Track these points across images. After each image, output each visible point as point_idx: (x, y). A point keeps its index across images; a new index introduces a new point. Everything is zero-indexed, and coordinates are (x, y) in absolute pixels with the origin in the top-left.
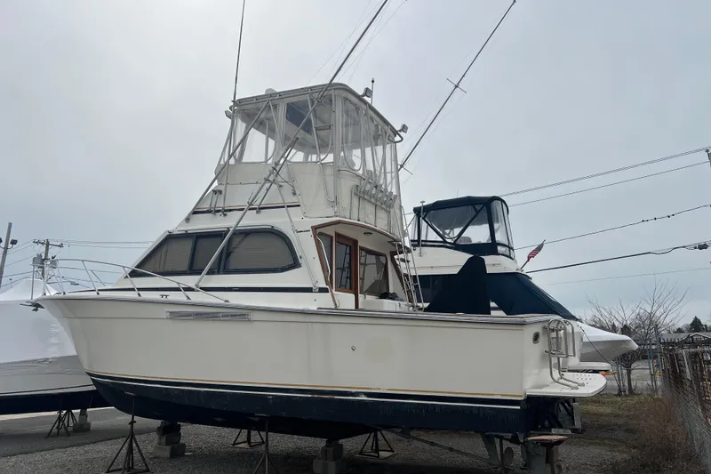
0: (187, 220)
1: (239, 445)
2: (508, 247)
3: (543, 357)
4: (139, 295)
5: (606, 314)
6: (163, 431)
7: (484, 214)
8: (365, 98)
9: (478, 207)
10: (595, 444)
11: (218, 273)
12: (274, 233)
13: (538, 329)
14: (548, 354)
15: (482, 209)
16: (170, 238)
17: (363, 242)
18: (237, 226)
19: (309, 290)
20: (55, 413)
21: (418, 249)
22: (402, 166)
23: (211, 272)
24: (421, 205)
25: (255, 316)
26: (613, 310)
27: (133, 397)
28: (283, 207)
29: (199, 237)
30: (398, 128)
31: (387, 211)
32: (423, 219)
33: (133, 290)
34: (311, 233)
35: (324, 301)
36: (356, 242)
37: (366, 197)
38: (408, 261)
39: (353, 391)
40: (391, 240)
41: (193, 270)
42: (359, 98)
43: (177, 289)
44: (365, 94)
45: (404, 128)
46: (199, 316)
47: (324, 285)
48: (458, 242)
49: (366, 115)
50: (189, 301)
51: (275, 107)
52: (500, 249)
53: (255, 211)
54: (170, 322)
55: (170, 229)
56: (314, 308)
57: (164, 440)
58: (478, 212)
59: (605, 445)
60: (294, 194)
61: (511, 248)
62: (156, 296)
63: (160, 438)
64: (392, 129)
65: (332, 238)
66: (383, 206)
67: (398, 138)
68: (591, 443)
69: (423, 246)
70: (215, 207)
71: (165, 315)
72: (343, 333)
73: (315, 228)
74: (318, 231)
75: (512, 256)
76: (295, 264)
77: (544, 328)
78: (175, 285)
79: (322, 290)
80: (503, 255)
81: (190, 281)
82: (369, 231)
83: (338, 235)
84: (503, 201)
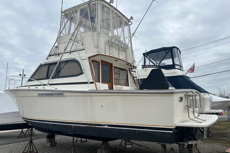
0: (47, 59)
1: (78, 142)
2: (180, 66)
3: (185, 108)
4: (29, 88)
5: (223, 92)
6: (48, 137)
7: (170, 53)
8: (111, 4)
9: (167, 51)
10: (216, 142)
11: (55, 78)
12: (75, 61)
13: (182, 95)
14: (188, 107)
15: (169, 51)
16: (41, 66)
17: (115, 64)
18: (61, 59)
19: (86, 83)
20: (20, 130)
21: (144, 69)
22: (133, 35)
23: (53, 78)
24: (145, 52)
25: (66, 94)
26: (225, 90)
27: (31, 125)
28: (77, 51)
29: (50, 65)
30: (129, 18)
31: (125, 52)
32: (147, 57)
33: (27, 86)
34: (88, 60)
35: (92, 87)
36: (112, 64)
37: (113, 45)
38: (135, 72)
39: (103, 124)
40: (127, 63)
41: (47, 78)
42: (108, 4)
43: (40, 85)
44: (110, 2)
45: (132, 18)
46: (47, 95)
47: (92, 81)
48: (160, 65)
49: (113, 12)
50: (44, 89)
51: (76, 11)
52: (176, 67)
53: (69, 53)
54: (38, 98)
55: (41, 63)
56: (87, 90)
57: (48, 140)
58: (167, 53)
59: (220, 143)
60: (83, 45)
61: (181, 66)
62: (34, 88)
63: (47, 140)
64: (126, 18)
65: (99, 62)
66: (122, 49)
67: (130, 23)
68: (214, 142)
69: (146, 67)
70: (56, 53)
71: (37, 95)
72: (98, 100)
73: (89, 58)
74: (91, 59)
75: (182, 69)
76: (82, 73)
77: (185, 95)
78: (40, 84)
79: (92, 83)
80: (177, 69)
81: (45, 82)
82: (117, 59)
83: (102, 61)
84: (178, 48)
